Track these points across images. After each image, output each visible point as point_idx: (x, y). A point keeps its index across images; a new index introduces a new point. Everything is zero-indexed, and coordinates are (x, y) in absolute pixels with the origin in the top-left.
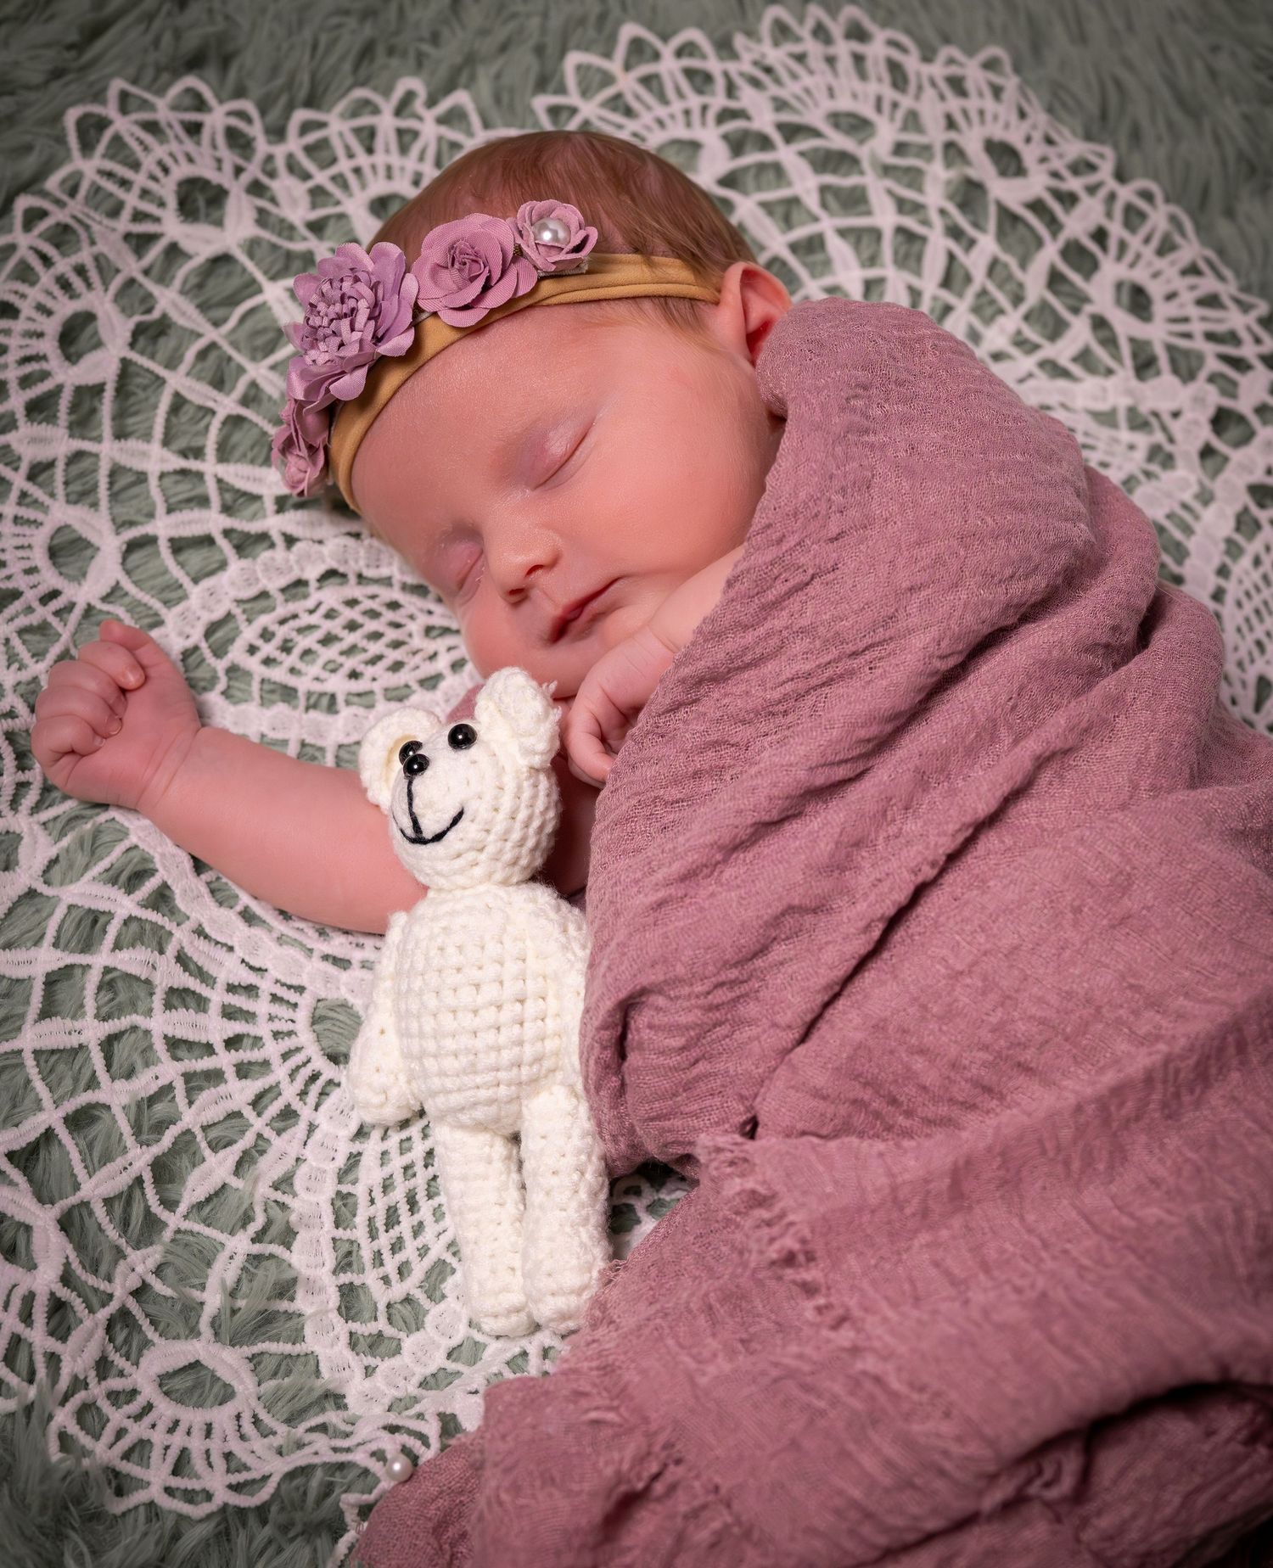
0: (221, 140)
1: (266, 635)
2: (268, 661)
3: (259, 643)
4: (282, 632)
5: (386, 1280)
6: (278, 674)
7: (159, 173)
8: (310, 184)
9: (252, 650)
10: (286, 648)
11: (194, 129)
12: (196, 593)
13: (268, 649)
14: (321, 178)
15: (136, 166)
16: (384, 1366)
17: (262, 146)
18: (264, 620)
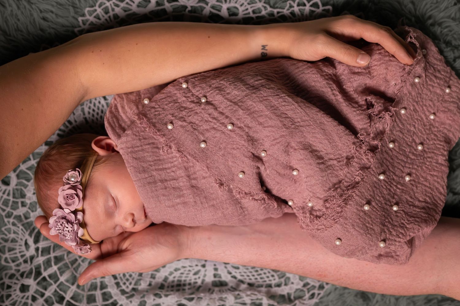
0: (11, 281)
1: (125, 284)
2: (130, 284)
3: (126, 285)
4: (124, 281)
5: (274, 280)
6: (133, 282)
7: (18, 297)
8: (22, 263)
9: (127, 287)
10: (127, 280)
11: (9, 287)
12: (115, 298)
13: (128, 284)
14: (21, 260)
15: (16, 301)
16: (292, 280)
17: (13, 272)
18: (121, 284)
